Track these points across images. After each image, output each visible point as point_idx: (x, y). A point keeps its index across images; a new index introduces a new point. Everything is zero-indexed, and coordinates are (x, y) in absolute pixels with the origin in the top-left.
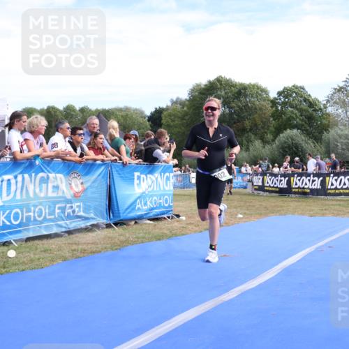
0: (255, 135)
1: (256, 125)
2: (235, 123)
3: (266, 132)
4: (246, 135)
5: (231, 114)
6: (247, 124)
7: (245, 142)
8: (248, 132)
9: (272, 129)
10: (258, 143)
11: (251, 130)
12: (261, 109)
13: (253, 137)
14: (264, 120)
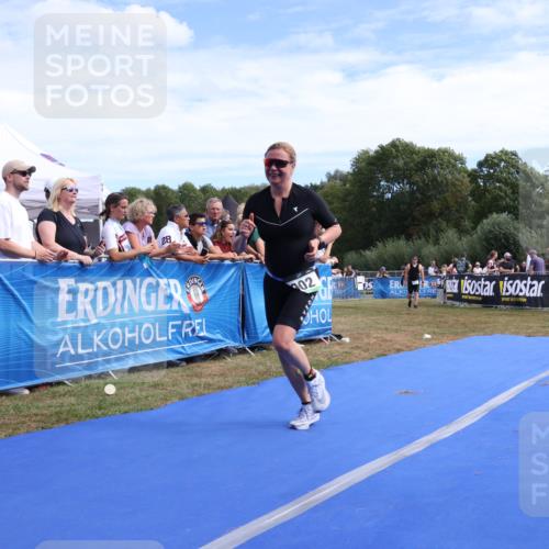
0: (448, 221)
1: (448, 208)
2: (418, 204)
3: (462, 218)
4: (435, 222)
5: (412, 193)
6: (436, 205)
7: (432, 232)
8: (437, 218)
9: (471, 212)
10: (451, 234)
11: (441, 214)
12: (454, 185)
13: (444, 224)
14: (460, 200)
